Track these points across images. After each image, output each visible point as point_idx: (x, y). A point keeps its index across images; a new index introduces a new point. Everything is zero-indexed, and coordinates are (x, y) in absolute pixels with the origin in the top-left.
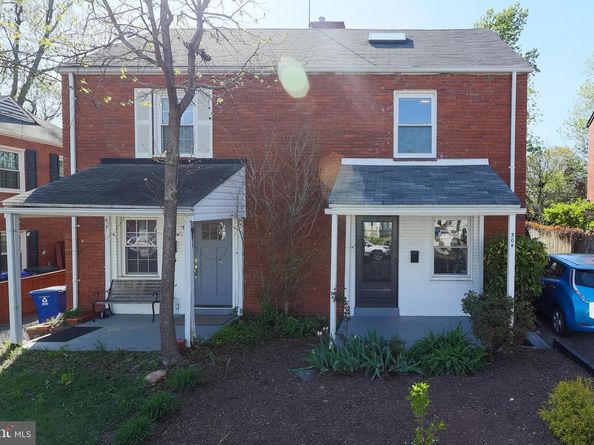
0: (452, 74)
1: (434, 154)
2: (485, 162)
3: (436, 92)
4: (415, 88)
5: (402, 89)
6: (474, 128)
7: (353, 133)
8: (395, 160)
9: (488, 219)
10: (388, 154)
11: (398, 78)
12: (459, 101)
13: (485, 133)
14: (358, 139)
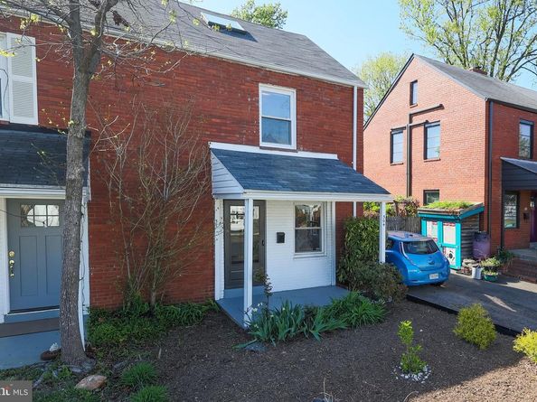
0: (309, 78)
1: (293, 146)
2: (335, 157)
3: (295, 91)
4: (278, 84)
5: (267, 83)
6: (326, 127)
7: (219, 118)
8: (261, 148)
9: (338, 204)
10: (255, 142)
11: (262, 72)
12: (314, 102)
13: (335, 133)
14: (225, 125)
